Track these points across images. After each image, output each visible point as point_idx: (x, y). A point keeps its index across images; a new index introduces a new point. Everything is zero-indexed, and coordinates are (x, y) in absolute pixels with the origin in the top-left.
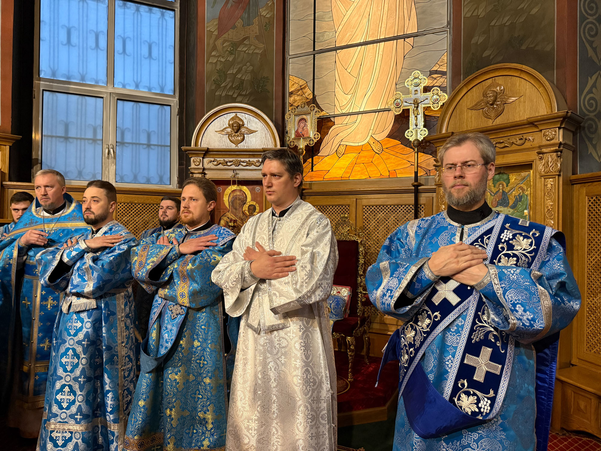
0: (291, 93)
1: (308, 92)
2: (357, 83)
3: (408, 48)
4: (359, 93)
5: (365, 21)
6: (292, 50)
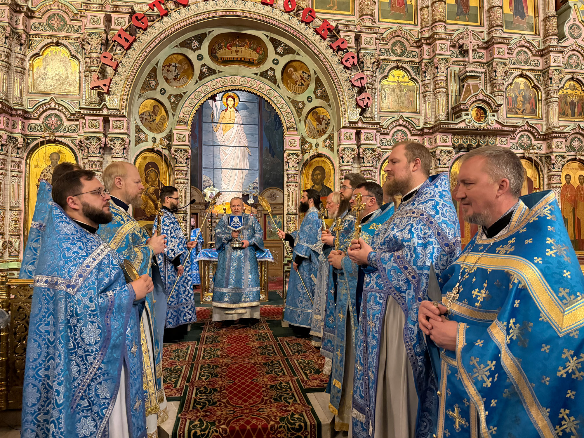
0: (204, 181)
1: (211, 182)
2: (229, 182)
3: (246, 173)
4: (231, 185)
5: (232, 161)
6: (204, 166)
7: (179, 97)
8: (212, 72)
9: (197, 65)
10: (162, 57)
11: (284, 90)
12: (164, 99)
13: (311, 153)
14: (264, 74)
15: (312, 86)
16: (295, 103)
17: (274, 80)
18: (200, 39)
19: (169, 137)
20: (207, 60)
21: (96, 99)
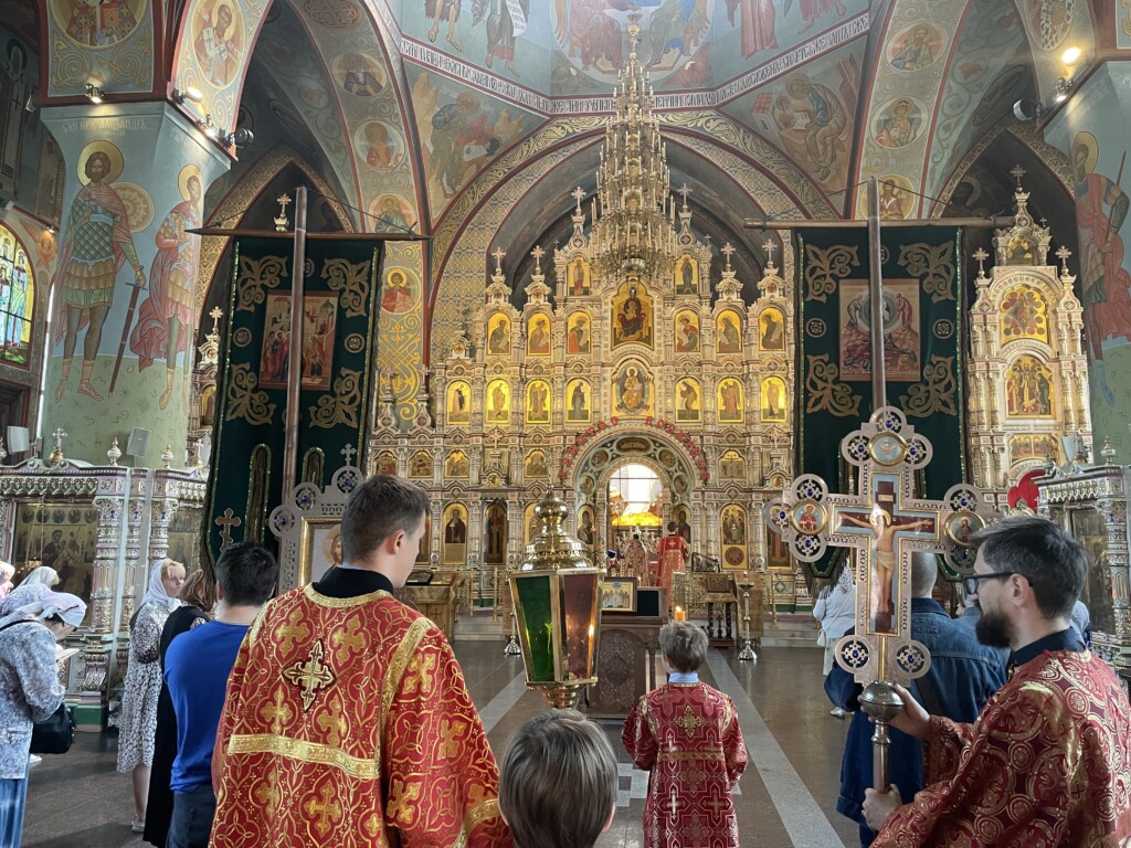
4: (638, 495)
7: (600, 472)
8: (618, 456)
9: (610, 455)
10: (591, 454)
11: (661, 464)
12: (592, 475)
13: (677, 503)
14: (649, 456)
15: (677, 464)
16: (668, 472)
17: (655, 458)
18: (612, 442)
19: (595, 495)
20: (616, 451)
21: (559, 480)
